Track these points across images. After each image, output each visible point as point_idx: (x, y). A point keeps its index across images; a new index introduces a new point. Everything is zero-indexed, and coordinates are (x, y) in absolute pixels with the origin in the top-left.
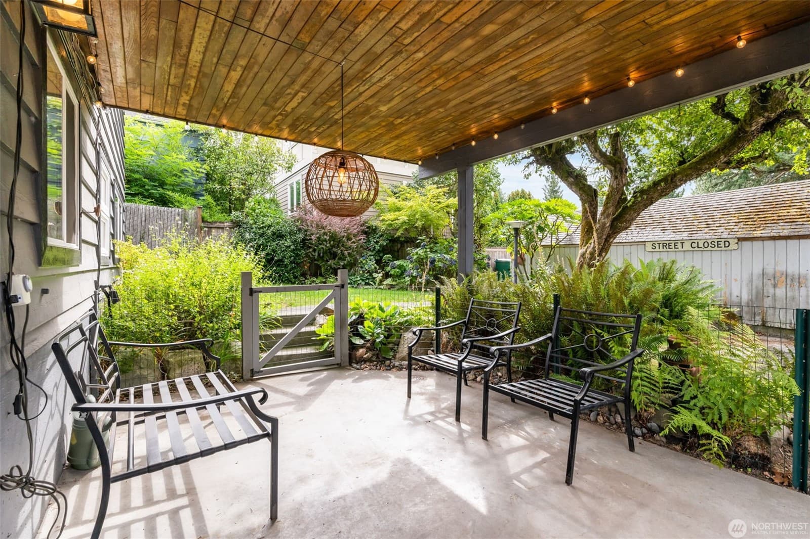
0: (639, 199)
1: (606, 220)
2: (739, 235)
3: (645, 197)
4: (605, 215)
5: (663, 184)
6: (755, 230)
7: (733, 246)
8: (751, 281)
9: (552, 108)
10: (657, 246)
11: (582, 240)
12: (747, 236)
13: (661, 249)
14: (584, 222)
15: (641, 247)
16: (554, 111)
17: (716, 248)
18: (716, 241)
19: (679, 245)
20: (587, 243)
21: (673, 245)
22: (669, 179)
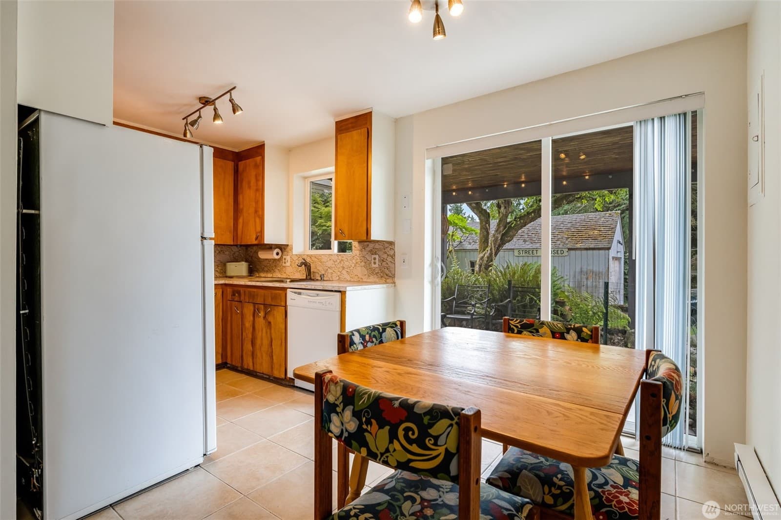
0: (519, 222)
1: (498, 235)
2: (569, 246)
3: (522, 221)
4: (498, 232)
5: (533, 214)
6: (577, 244)
7: (566, 253)
8: (575, 276)
9: (504, 185)
10: (521, 252)
11: (480, 247)
12: (573, 247)
13: (524, 255)
14: (481, 235)
15: (511, 253)
16: (505, 186)
17: (556, 255)
18: (556, 250)
19: (535, 252)
20: (484, 250)
21: (531, 252)
22: (537, 211)
